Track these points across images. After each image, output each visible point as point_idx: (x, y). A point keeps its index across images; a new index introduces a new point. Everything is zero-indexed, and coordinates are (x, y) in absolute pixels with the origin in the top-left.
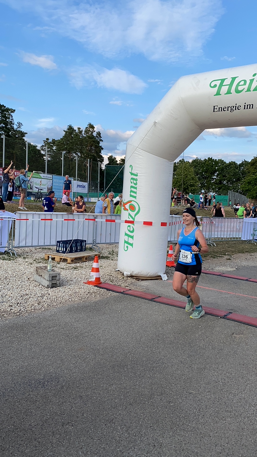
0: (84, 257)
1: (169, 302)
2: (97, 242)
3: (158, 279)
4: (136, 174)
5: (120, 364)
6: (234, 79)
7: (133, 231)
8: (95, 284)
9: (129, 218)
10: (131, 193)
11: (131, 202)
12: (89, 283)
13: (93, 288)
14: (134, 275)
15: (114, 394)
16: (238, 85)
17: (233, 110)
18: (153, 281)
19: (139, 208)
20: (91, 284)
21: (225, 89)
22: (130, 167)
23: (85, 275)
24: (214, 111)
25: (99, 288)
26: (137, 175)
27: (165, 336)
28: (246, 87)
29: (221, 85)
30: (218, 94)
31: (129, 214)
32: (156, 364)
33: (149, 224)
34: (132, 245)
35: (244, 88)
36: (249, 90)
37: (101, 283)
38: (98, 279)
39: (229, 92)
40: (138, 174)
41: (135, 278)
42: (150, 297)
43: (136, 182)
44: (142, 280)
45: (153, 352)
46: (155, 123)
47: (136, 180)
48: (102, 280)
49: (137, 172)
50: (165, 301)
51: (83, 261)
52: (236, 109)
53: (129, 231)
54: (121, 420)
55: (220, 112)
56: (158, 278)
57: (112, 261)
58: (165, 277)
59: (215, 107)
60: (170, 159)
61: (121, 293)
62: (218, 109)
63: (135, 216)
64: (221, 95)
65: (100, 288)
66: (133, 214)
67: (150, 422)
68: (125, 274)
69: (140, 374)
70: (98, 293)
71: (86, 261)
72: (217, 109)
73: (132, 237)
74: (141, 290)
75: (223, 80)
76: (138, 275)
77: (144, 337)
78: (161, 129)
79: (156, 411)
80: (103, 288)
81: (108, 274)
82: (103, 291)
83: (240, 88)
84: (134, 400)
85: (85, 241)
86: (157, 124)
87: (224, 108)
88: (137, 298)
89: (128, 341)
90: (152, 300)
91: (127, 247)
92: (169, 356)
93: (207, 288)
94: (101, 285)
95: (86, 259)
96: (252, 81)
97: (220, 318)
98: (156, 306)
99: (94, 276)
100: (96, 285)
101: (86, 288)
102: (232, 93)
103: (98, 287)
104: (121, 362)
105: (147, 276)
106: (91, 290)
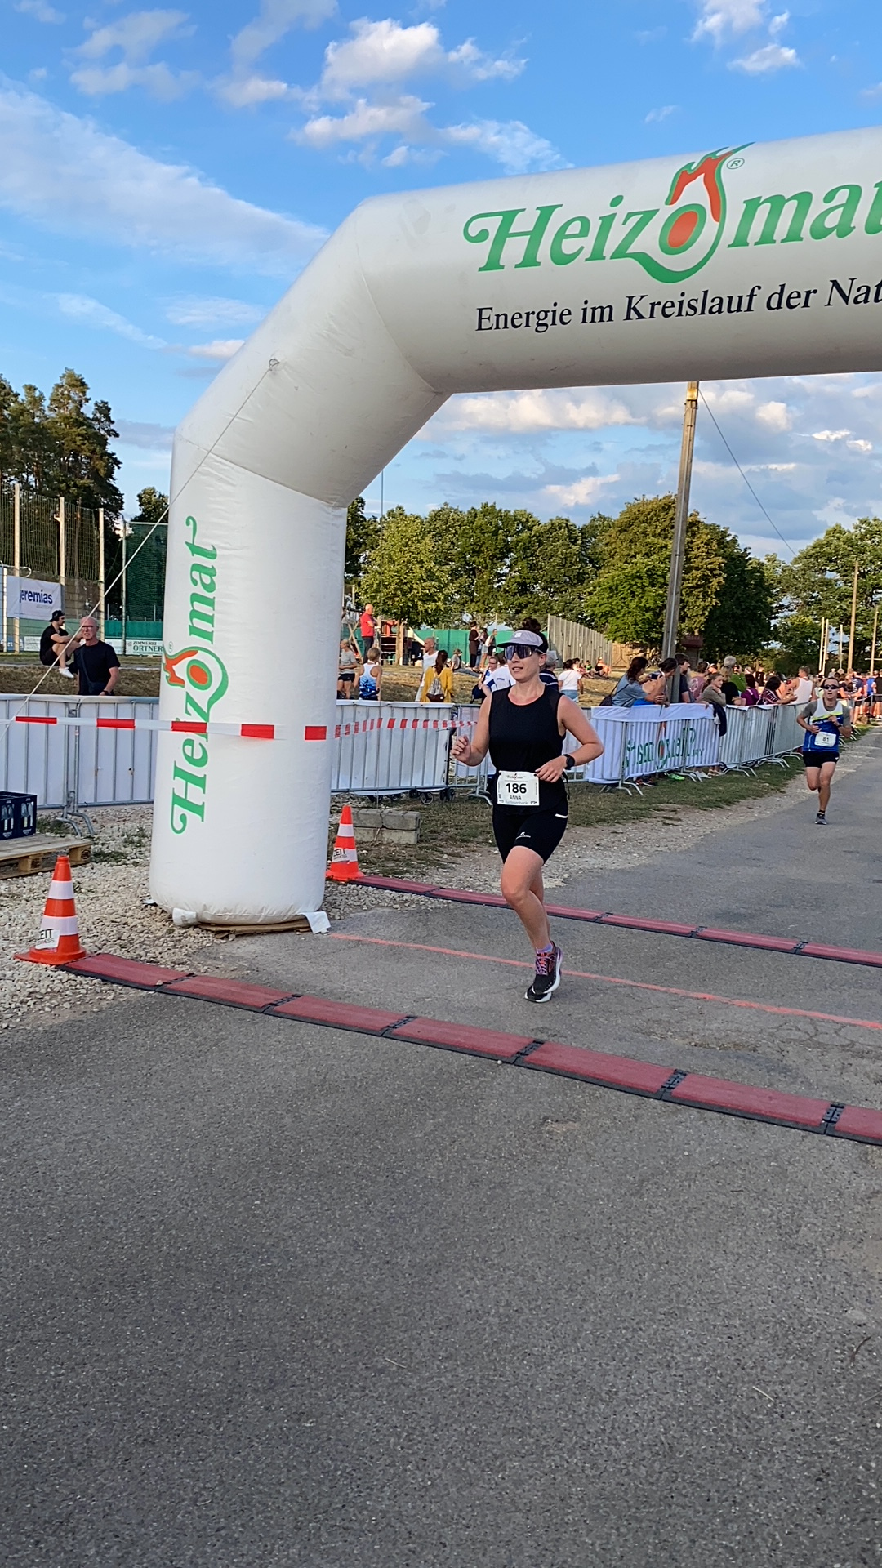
0: (27, 857)
1: (328, 1014)
2: (81, 801)
3: (297, 929)
4: (211, 549)
5: (123, 1275)
6: (546, 212)
7: (202, 762)
8: (62, 958)
9: (187, 712)
10: (194, 620)
11: (195, 653)
12: (37, 956)
13: (52, 974)
14: (208, 919)
15: (85, 1405)
16: (561, 235)
17: (546, 325)
18: (278, 936)
19: (225, 675)
20: (42, 960)
21: (515, 249)
22: (188, 524)
23: (25, 928)
24: (480, 328)
25: (72, 976)
26: (213, 556)
27: (305, 1148)
28: (588, 243)
29: (503, 233)
30: (493, 264)
31: (189, 699)
32: (262, 1262)
33: (264, 732)
34: (199, 810)
35: (582, 248)
36: (597, 255)
37: (83, 955)
38: (70, 942)
39: (530, 260)
40: (218, 552)
41: (214, 929)
42: (260, 999)
43: (212, 580)
44: (237, 936)
45: (254, 1216)
46: (273, 363)
47: (211, 572)
48: (87, 946)
49: (214, 543)
50: (313, 1010)
51: (23, 874)
52: (554, 323)
53: (190, 759)
54: (102, 1515)
55: (502, 330)
56: (297, 925)
57: (133, 870)
58: (320, 922)
59: (485, 314)
60: (332, 499)
61: (155, 988)
62: (493, 319)
63: (210, 704)
64: (502, 267)
65: (77, 975)
66: (202, 696)
67: (215, 1512)
68: (178, 914)
69: (197, 1309)
70: (68, 992)
71: (36, 874)
72: (489, 318)
73: (201, 782)
74: (233, 975)
75: (509, 216)
76: (225, 920)
77: (223, 1156)
78: (297, 388)
79: (245, 1459)
80: (86, 974)
81: (113, 917)
82: (86, 986)
83: (568, 247)
84: (161, 1421)
85: (34, 798)
86: (279, 366)
87: (513, 319)
88: (214, 1007)
89: (161, 1176)
90: (268, 1009)
91: (183, 818)
92: (311, 1225)
93: (464, 954)
94: (82, 964)
95: (35, 864)
96: (607, 221)
97: (503, 1062)
98: (279, 1034)
99: (55, 929)
100: (62, 963)
101: (21, 975)
102: (539, 264)
103: (69, 970)
104: (128, 1266)
105: (259, 921)
106: (41, 984)
